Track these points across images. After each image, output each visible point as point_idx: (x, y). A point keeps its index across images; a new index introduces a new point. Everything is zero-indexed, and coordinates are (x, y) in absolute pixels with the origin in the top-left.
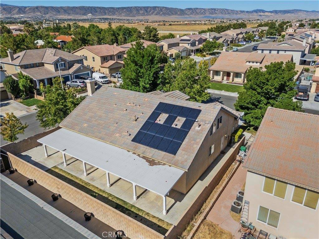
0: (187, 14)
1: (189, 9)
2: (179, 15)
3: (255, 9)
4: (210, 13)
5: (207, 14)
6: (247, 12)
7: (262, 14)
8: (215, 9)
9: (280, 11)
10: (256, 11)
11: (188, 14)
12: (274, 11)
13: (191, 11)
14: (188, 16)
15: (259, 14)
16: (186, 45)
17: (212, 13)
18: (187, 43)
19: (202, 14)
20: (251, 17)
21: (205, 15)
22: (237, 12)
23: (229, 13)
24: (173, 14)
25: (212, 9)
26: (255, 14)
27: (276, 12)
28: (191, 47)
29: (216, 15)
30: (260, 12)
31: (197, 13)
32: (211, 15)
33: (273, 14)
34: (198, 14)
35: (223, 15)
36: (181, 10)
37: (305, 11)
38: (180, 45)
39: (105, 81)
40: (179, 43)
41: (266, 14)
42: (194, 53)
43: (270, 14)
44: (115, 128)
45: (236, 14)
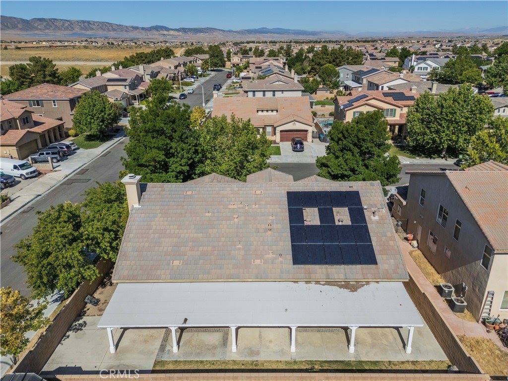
0: (37, 29)
1: (40, 20)
2: (21, 29)
3: (154, 25)
4: (82, 29)
5: (77, 30)
6: (143, 29)
7: (165, 32)
8: (89, 22)
9: (190, 30)
10: (157, 28)
11: (40, 29)
12: (181, 28)
13: (45, 24)
14: (41, 33)
15: (162, 32)
16: (121, 89)
17: (85, 29)
18: (123, 85)
19: (67, 29)
20: (150, 36)
21: (74, 31)
22: (127, 29)
23: (114, 30)
24: (9, 28)
25: (84, 22)
26: (155, 32)
27: (184, 30)
28: (131, 91)
29: (94, 31)
30: (162, 30)
31: (57, 28)
32: (84, 32)
33: (180, 33)
34: (59, 29)
35: (105, 32)
36: (24, 21)
37: (221, 30)
38: (110, 89)
39: (31, 173)
40: (106, 86)
41: (172, 32)
42: (137, 101)
43: (176, 33)
44: (242, 252)
45: (126, 31)
